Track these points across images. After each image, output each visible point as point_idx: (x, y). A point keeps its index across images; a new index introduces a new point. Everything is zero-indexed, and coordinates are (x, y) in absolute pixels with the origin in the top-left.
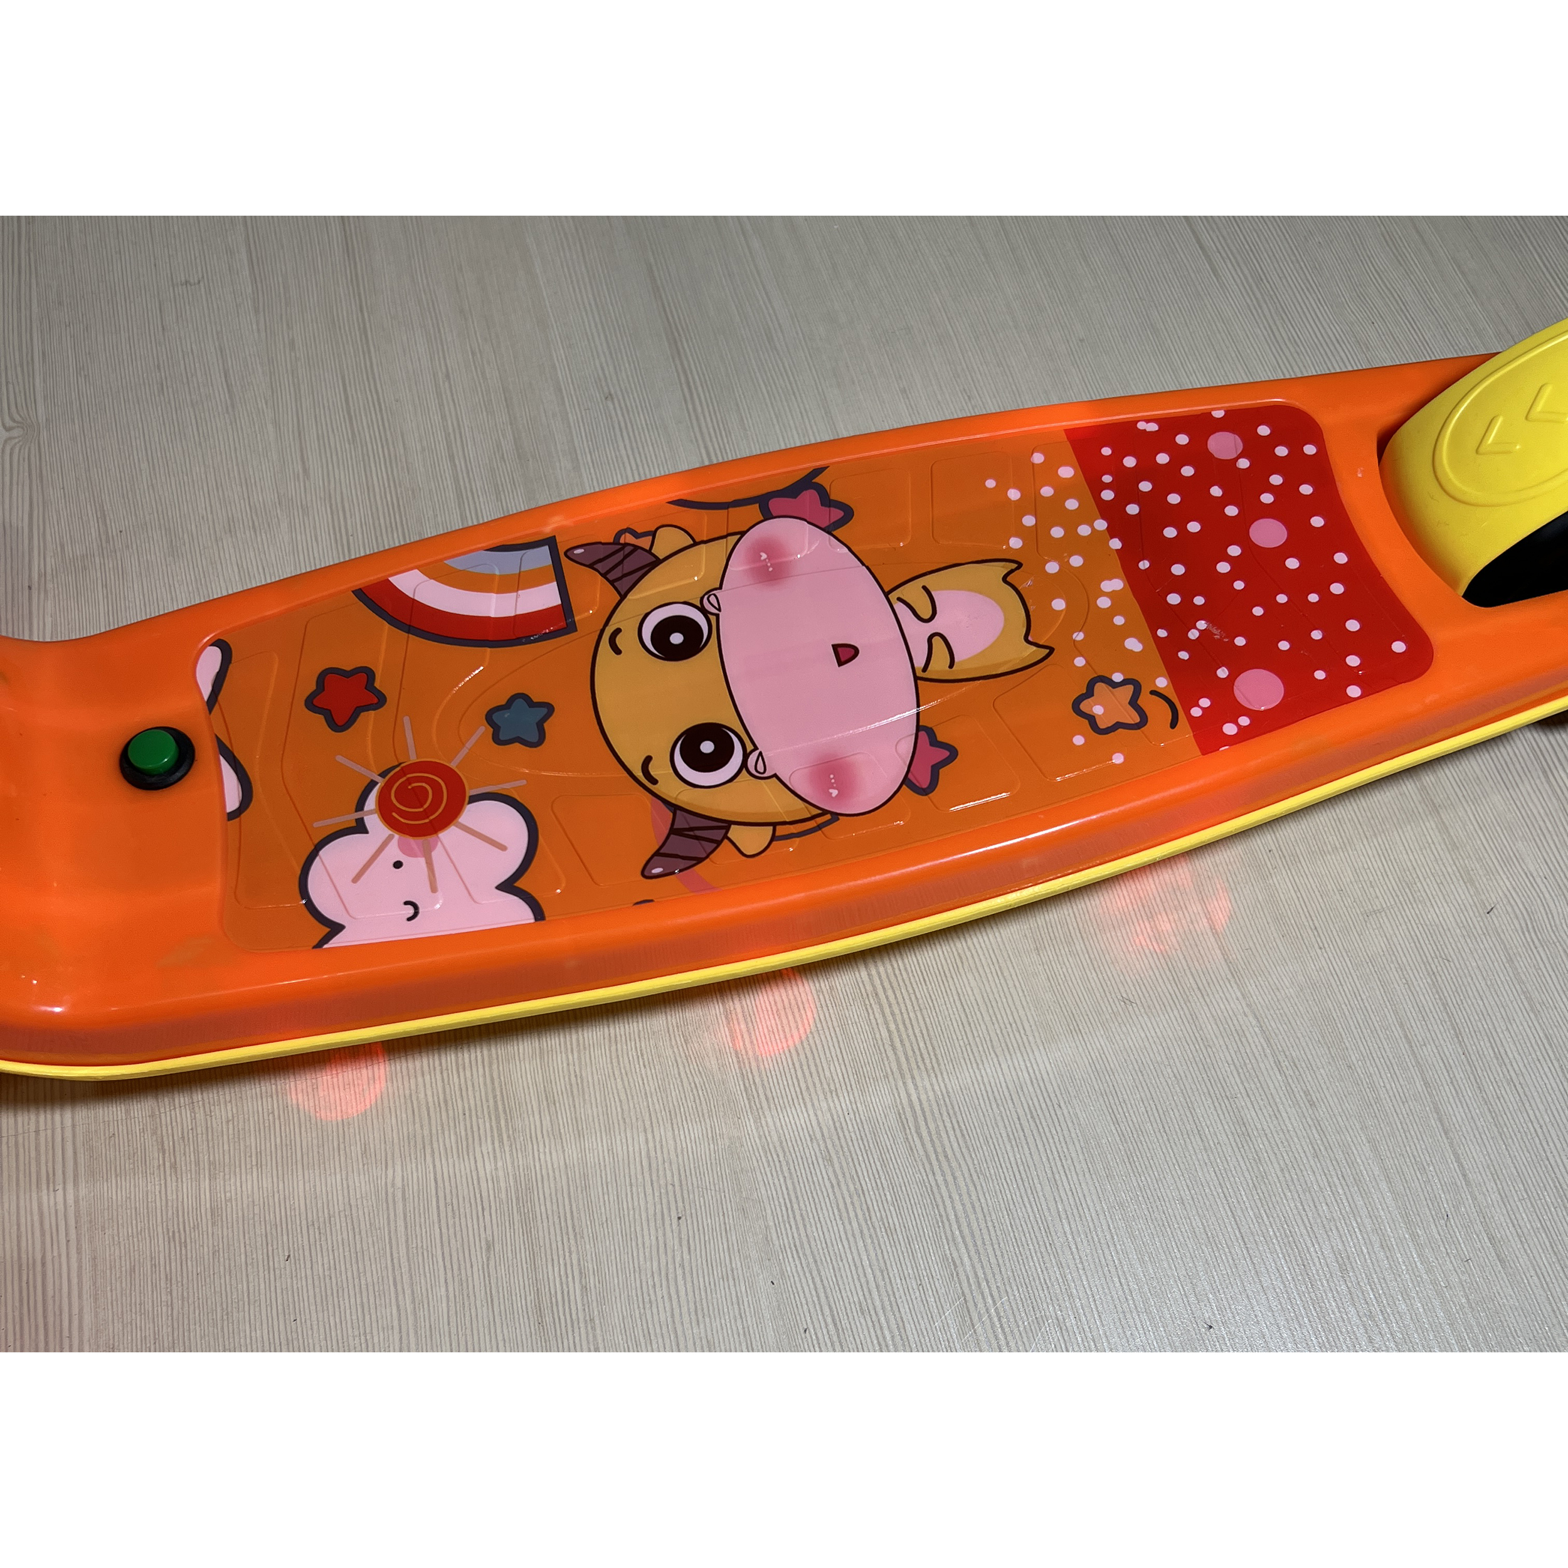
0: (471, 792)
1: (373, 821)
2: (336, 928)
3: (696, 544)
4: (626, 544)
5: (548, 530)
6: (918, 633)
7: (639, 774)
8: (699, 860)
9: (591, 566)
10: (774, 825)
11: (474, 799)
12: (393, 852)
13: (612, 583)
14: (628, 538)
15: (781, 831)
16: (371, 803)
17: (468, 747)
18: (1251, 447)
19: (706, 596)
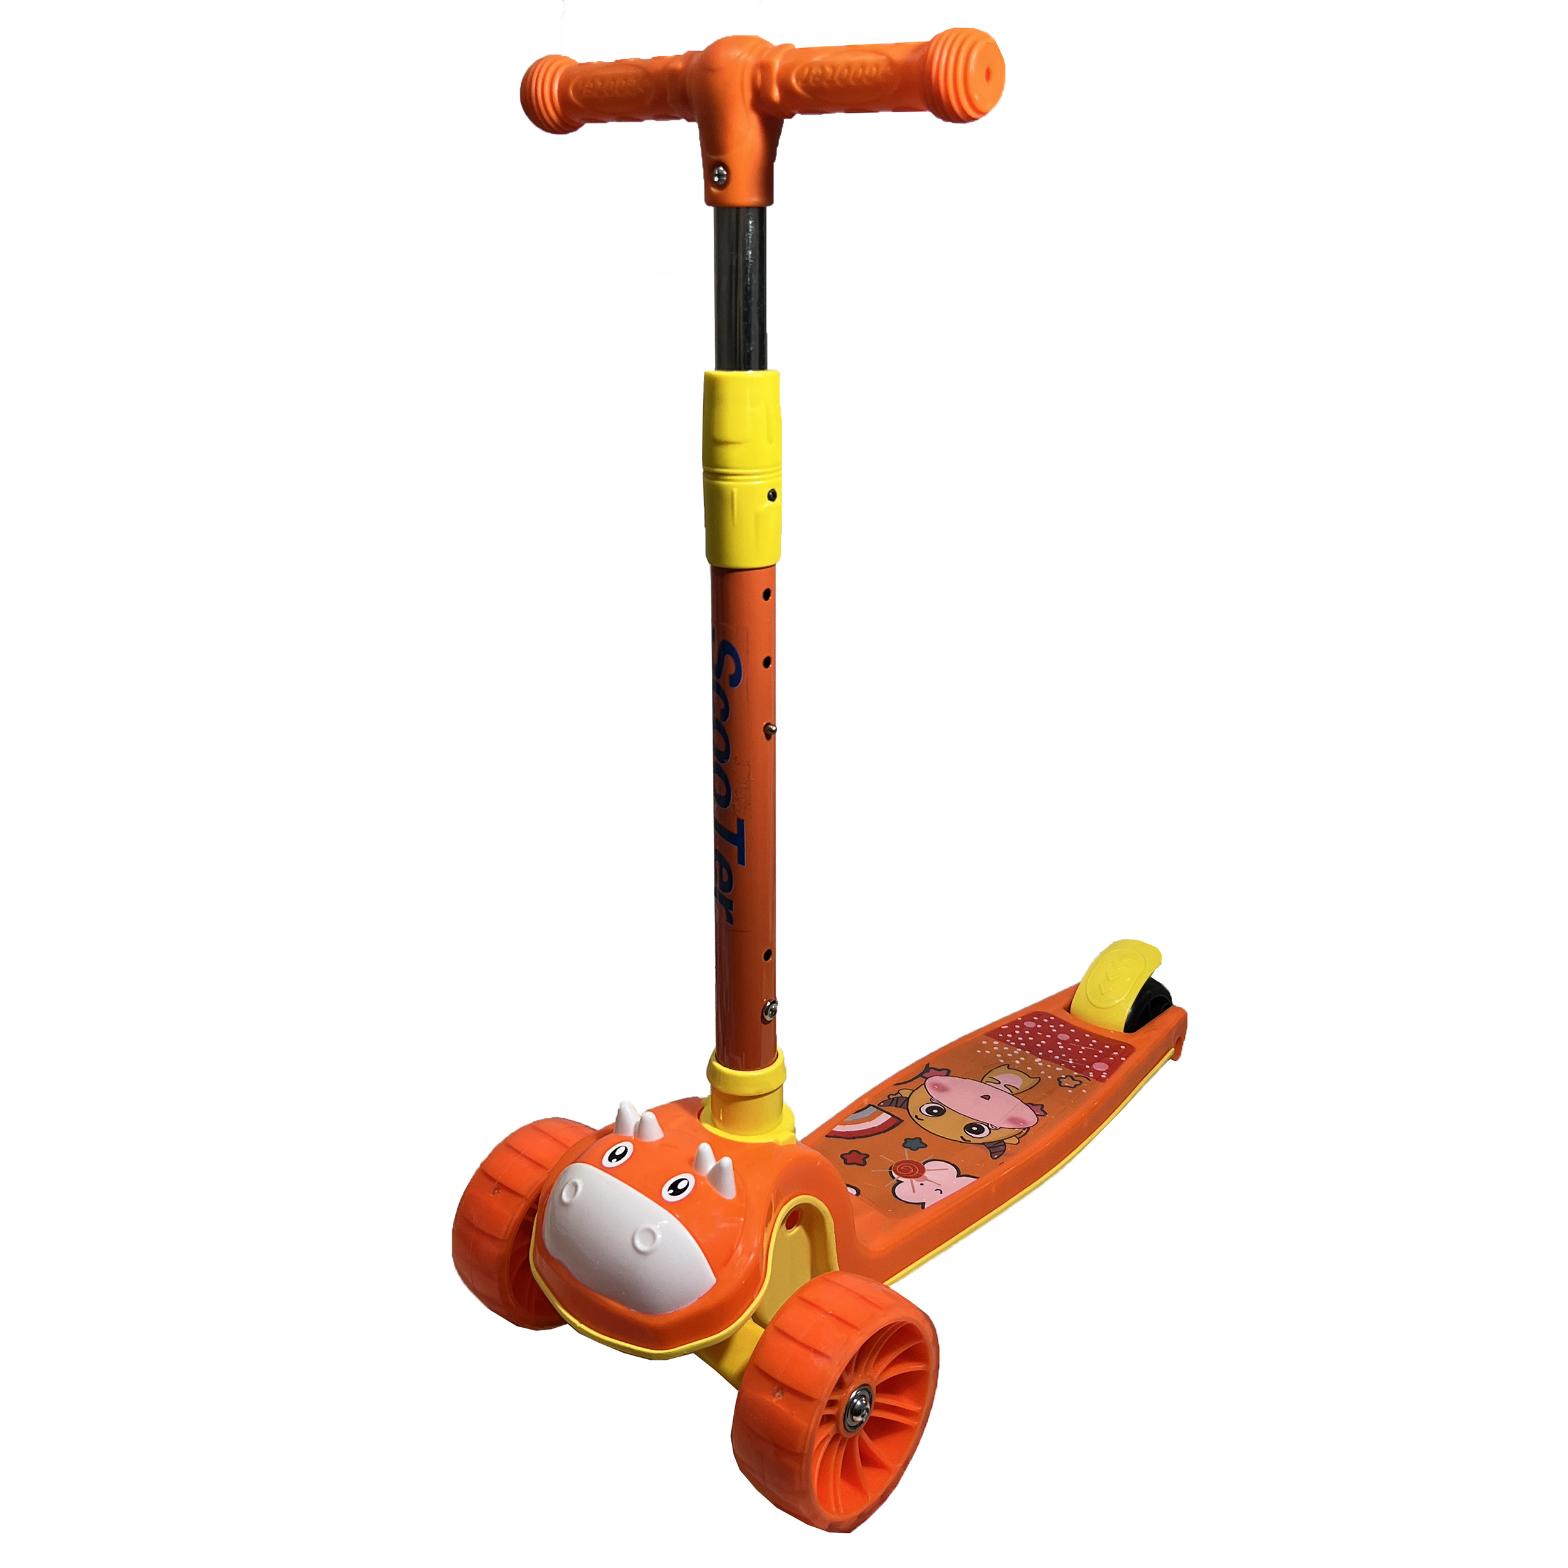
0: (921, 1162)
2: (923, 1204)
3: (913, 1091)
4: (894, 1098)
5: (866, 1104)
6: (1001, 1086)
7: (963, 1141)
8: (1004, 1151)
9: (890, 1105)
10: (1015, 1136)
11: (924, 1163)
12: (916, 1182)
13: (900, 1107)
14: (891, 1097)
15: (1018, 1136)
16: (896, 1175)
17: (907, 1155)
18: (1037, 1022)
19: (932, 1100)
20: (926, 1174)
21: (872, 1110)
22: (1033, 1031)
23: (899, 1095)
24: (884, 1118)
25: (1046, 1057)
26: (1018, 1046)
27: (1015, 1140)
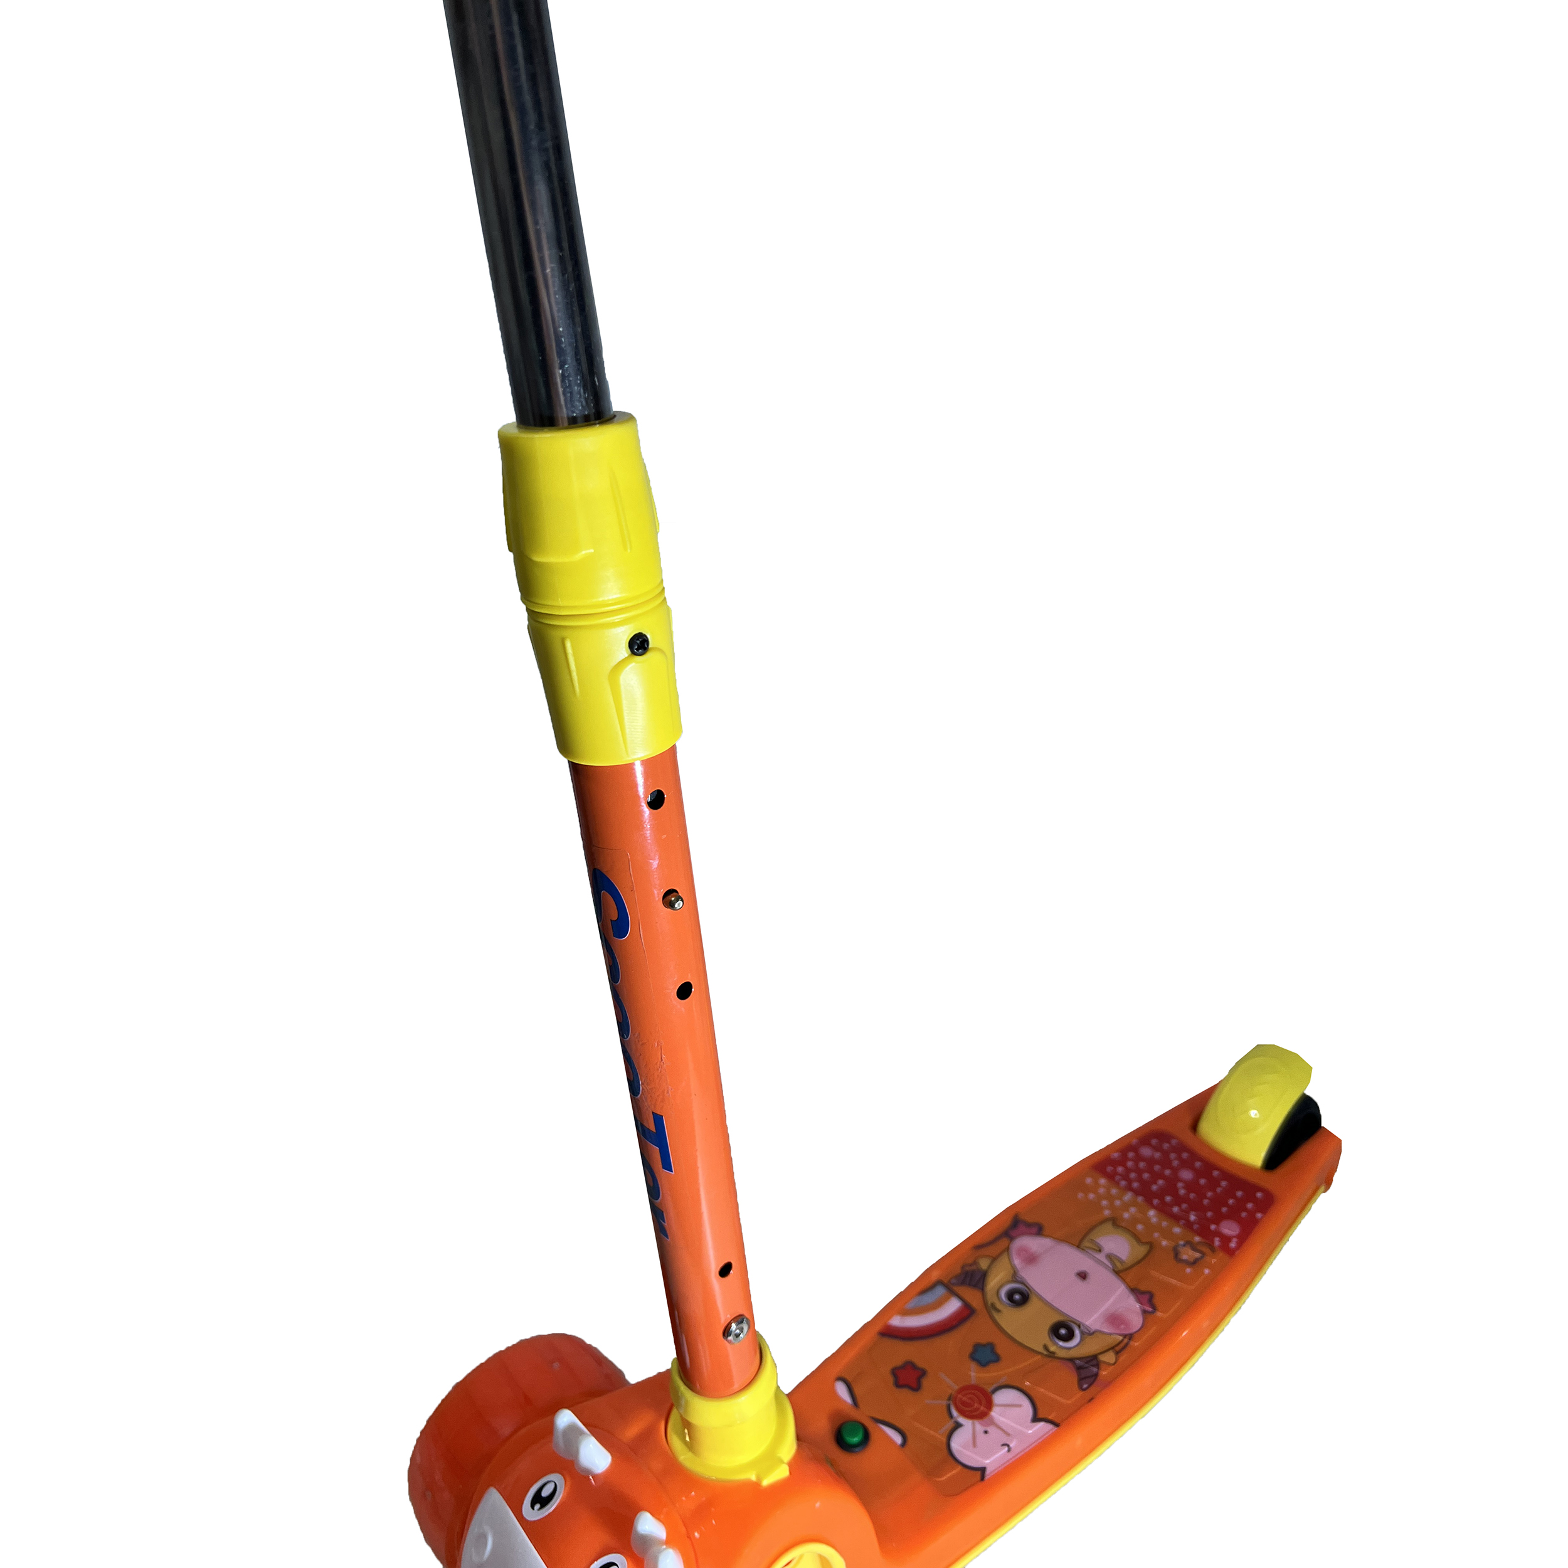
0: (990, 1390)
1: (961, 1420)
2: (983, 1470)
3: (994, 1261)
4: (968, 1271)
5: (935, 1280)
6: (1101, 1257)
7: (1045, 1353)
8: (1097, 1375)
9: (962, 1284)
11: (993, 1392)
12: (979, 1427)
13: (975, 1287)
14: (966, 1269)
16: (955, 1413)
17: (975, 1374)
18: (1156, 1149)
19: (1015, 1277)
20: (995, 1413)
21: (940, 1291)
22: (1151, 1162)
23: (974, 1267)
24: (953, 1306)
25: (1164, 1210)
26: (1129, 1188)
27: (1109, 1357)
